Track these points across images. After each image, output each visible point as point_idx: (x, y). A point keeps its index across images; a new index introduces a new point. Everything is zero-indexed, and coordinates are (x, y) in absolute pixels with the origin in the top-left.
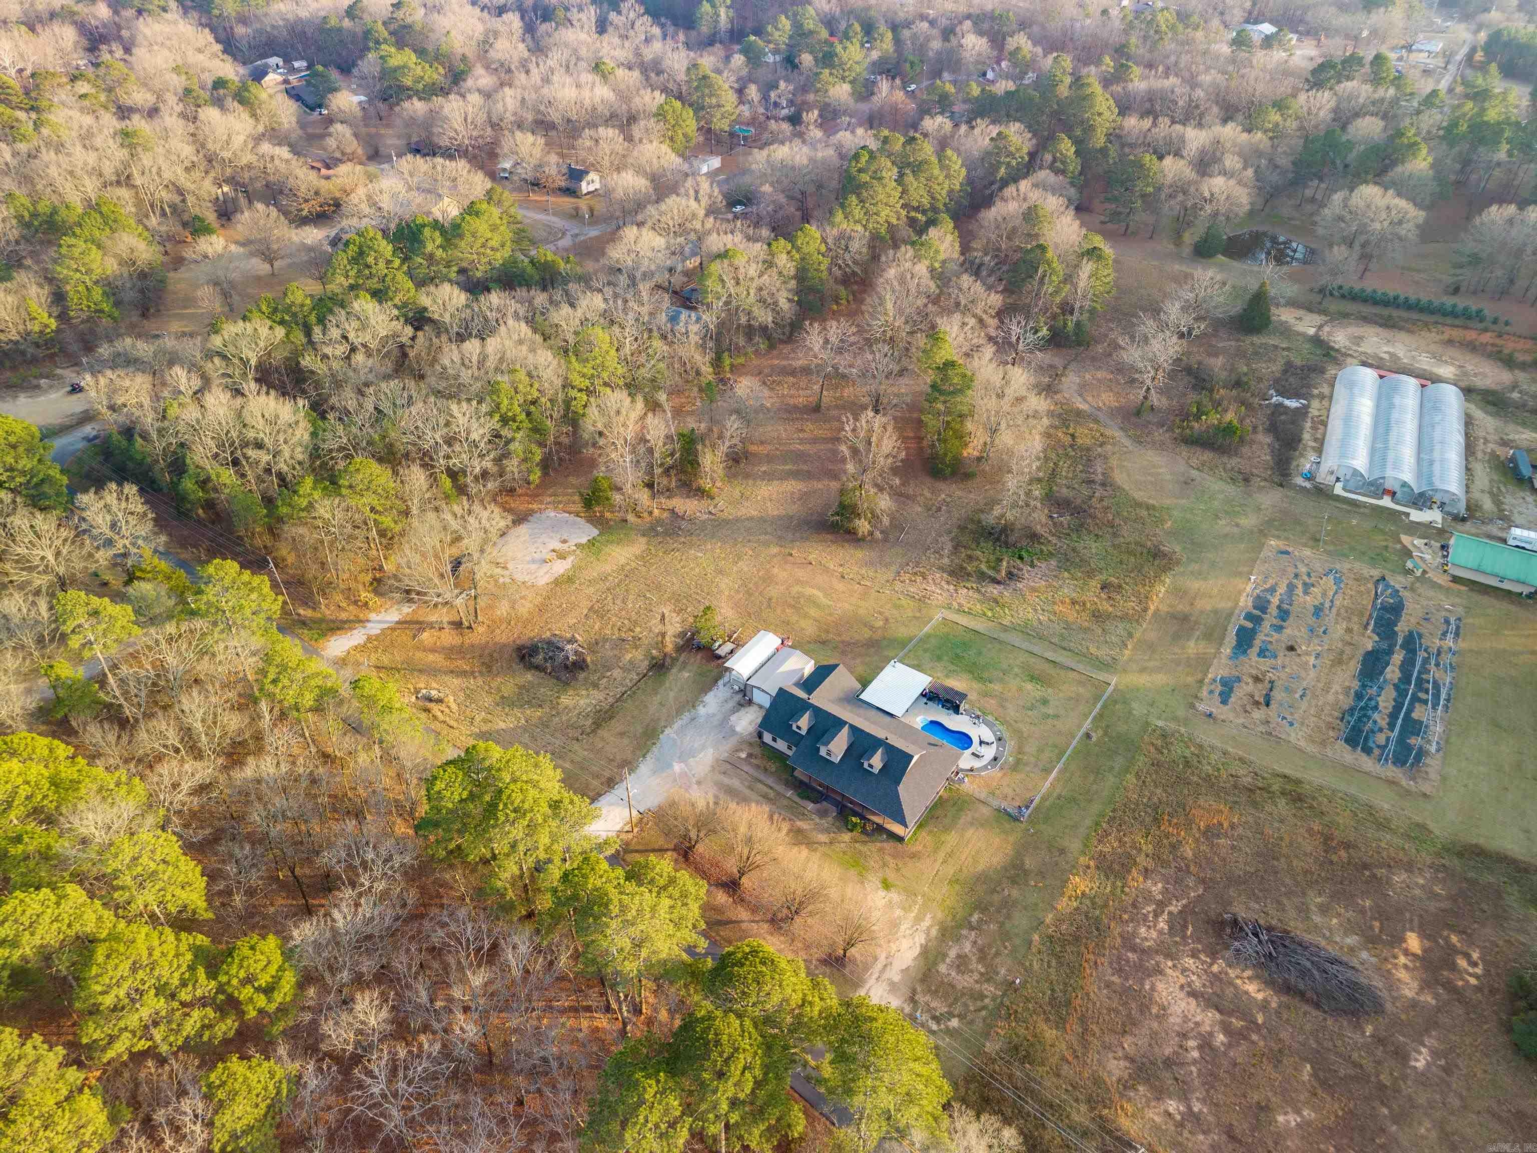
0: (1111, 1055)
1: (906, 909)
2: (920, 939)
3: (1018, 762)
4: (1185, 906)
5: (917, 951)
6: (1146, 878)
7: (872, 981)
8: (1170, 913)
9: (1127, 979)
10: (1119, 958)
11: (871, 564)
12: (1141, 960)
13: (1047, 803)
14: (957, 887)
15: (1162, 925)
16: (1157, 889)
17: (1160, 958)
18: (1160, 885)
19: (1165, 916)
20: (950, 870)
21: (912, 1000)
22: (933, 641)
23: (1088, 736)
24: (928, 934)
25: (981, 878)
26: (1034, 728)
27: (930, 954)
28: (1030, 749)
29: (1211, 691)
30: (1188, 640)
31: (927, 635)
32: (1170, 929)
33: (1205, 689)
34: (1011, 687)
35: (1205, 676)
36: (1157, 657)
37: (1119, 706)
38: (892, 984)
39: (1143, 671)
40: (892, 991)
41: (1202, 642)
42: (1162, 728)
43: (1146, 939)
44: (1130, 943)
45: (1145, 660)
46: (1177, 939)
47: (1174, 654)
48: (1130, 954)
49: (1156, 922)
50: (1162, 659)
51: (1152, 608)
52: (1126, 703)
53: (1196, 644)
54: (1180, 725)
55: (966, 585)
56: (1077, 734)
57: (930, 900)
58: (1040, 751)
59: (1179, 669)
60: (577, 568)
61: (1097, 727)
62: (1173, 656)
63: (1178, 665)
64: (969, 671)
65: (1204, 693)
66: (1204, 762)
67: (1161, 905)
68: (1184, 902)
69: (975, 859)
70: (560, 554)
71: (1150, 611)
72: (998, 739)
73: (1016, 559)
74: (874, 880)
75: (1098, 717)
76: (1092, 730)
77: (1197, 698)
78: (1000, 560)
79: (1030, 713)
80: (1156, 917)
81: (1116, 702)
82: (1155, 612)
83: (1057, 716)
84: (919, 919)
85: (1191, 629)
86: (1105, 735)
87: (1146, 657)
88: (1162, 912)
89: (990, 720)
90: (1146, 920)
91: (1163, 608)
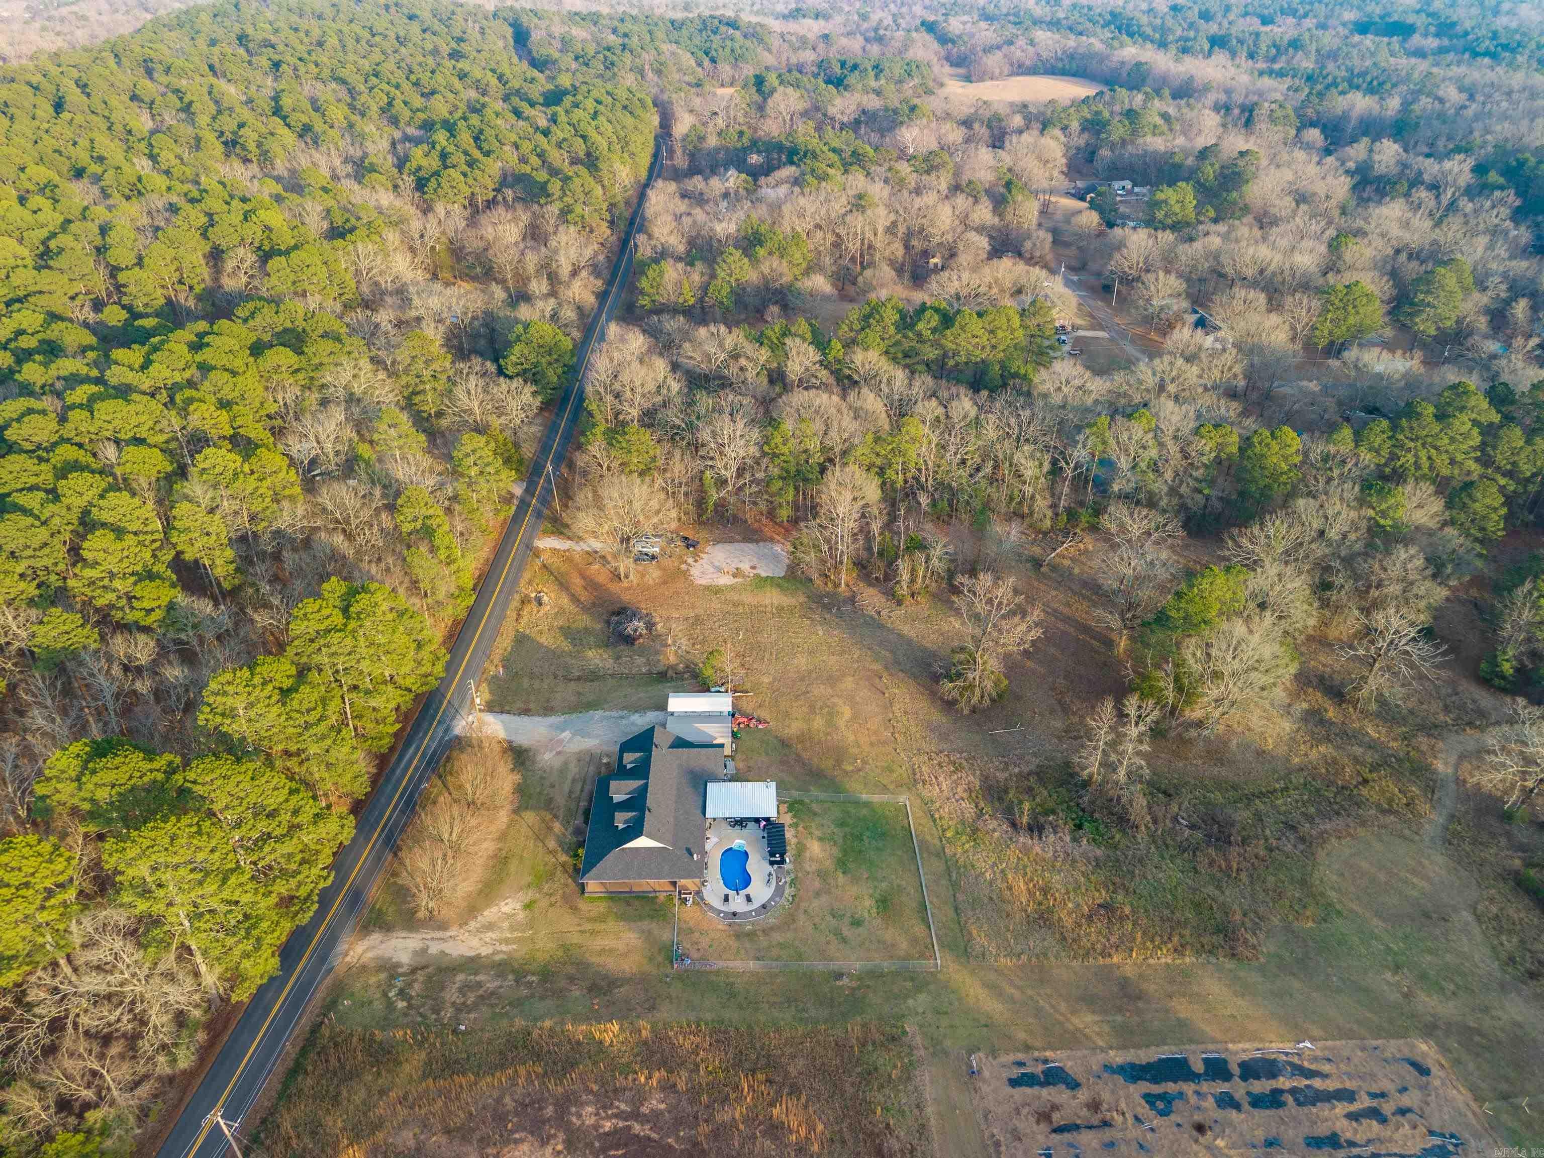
0: (417, 1130)
1: (512, 929)
2: (485, 951)
3: (751, 935)
4: (649, 1139)
5: (472, 954)
6: (663, 1089)
7: (420, 936)
8: (629, 1128)
9: (517, 1114)
10: (541, 1100)
11: (932, 729)
12: (549, 1120)
13: (713, 978)
14: (560, 953)
15: (608, 1125)
16: (655, 1103)
17: (561, 1136)
18: (663, 1106)
19: (621, 1124)
20: (576, 939)
21: (414, 971)
22: (865, 811)
23: (839, 976)
24: (493, 954)
25: (582, 965)
26: (810, 929)
27: (472, 964)
28: (777, 937)
29: (1021, 1064)
30: (1093, 1012)
31: (867, 804)
32: (607, 1134)
33: (1021, 1056)
34: (854, 890)
35: (1045, 1049)
36: (1030, 992)
37: (909, 984)
38: (424, 950)
39: (991, 987)
40: (416, 953)
41: (1106, 1028)
42: (905, 1033)
43: (579, 1116)
44: (565, 1103)
45: (1011, 983)
46: (597, 1144)
47: (1053, 1007)
48: (551, 1108)
49: (609, 1118)
50: (1031, 998)
51: (1115, 959)
52: (919, 989)
53: (1096, 1023)
54: (926, 1048)
55: (982, 804)
56: (834, 966)
57: (532, 940)
58: (781, 945)
59: (1031, 1020)
60: (733, 588)
61: (860, 978)
62: (1048, 1007)
63: (1036, 1016)
64: (845, 852)
65: (1011, 1058)
66: (887, 1091)
67: (636, 1115)
68: (654, 1135)
69: (602, 952)
70: (737, 573)
71: (1108, 961)
72: (764, 906)
73: (1071, 824)
74: (530, 895)
75: (875, 975)
76: (850, 975)
77: (993, 1053)
78: (1053, 812)
79: (829, 918)
80: (616, 1116)
81: (912, 979)
82: (1112, 965)
83: (844, 941)
84: (507, 941)
85: (1120, 1010)
86: (853, 989)
87: (1018, 982)
88: (626, 1120)
89: (788, 891)
90: (605, 1108)
91: (1129, 970)
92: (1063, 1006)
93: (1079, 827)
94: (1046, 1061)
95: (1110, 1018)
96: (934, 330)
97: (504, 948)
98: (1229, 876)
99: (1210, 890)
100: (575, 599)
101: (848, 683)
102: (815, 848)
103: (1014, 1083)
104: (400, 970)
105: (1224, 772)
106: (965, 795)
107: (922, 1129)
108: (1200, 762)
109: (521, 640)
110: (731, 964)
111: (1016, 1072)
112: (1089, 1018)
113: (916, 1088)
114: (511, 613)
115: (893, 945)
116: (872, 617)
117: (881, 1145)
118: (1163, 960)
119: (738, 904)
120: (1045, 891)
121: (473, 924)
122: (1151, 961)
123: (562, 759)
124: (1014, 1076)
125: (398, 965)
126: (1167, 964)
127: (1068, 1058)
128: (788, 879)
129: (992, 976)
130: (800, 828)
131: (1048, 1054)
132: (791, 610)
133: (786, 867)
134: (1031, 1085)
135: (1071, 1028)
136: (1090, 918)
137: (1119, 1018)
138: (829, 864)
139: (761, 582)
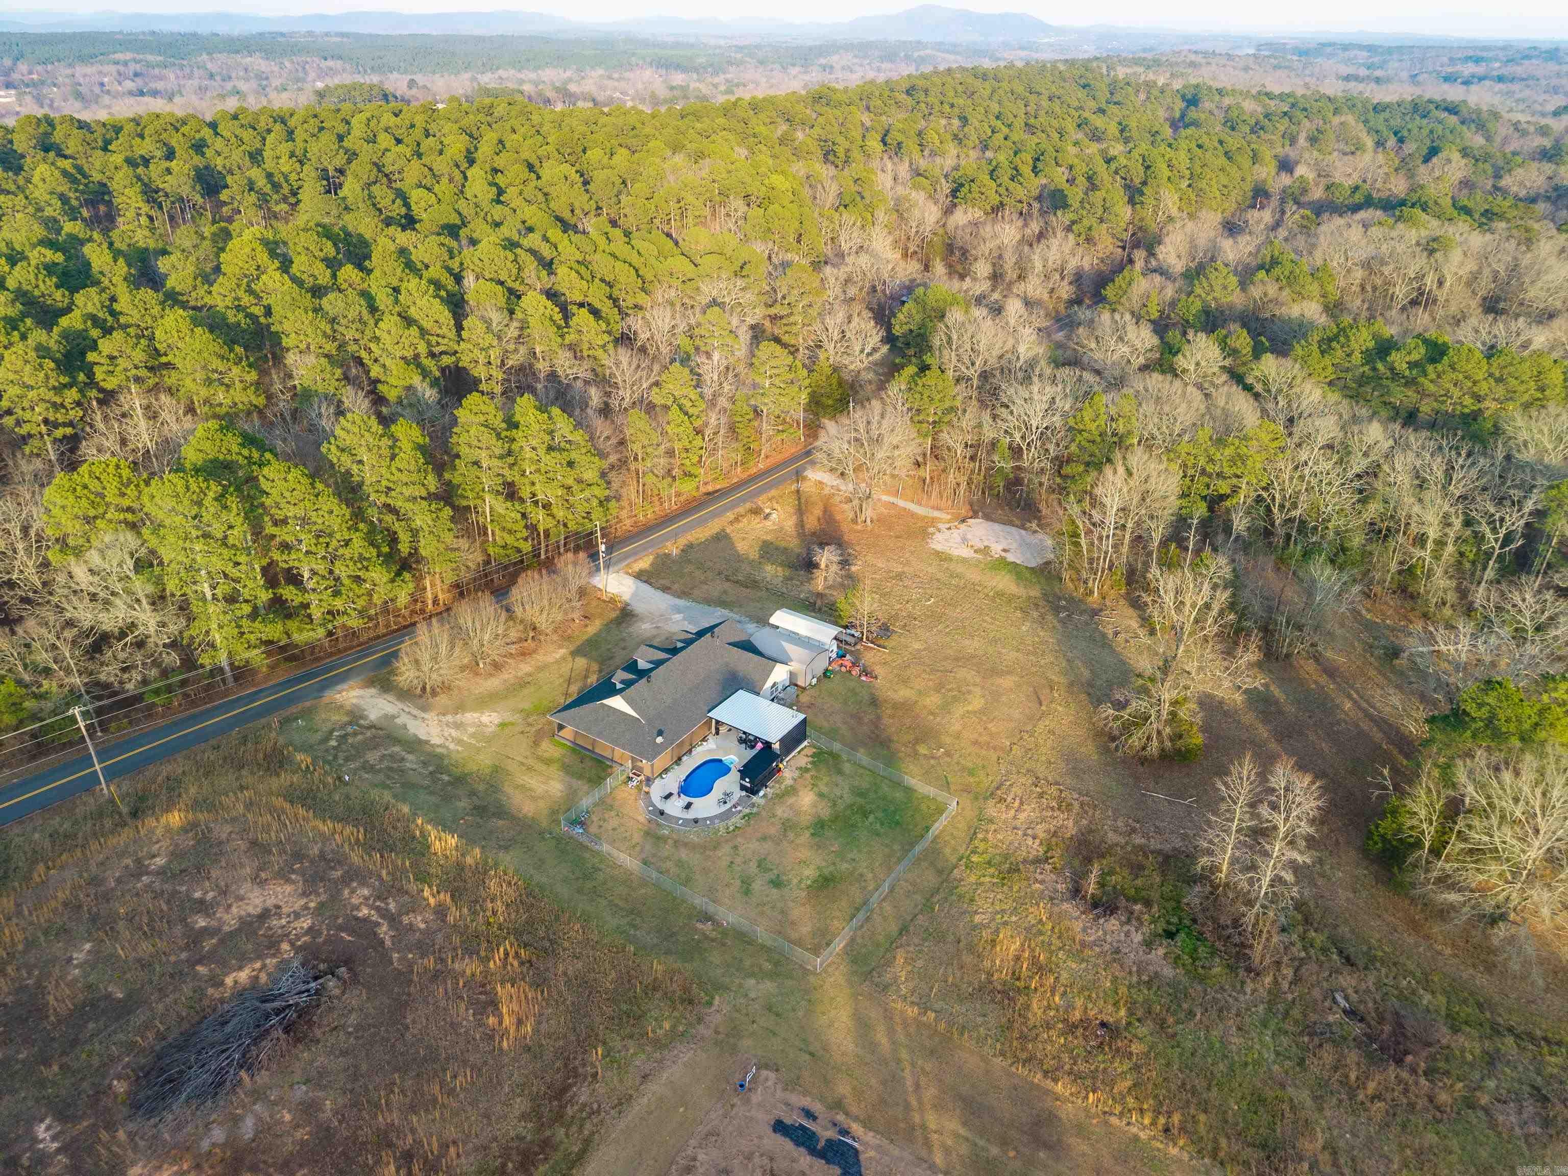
1: (473, 735)
2: (436, 740)
3: (661, 839)
4: (382, 942)
5: (424, 737)
6: (436, 912)
7: (401, 706)
9: (312, 862)
11: (1069, 759)
12: (328, 880)
13: (587, 855)
14: (488, 771)
15: (364, 912)
16: (419, 920)
17: (323, 897)
18: (422, 926)
19: (375, 918)
20: (512, 767)
21: (372, 726)
22: (899, 795)
23: (707, 919)
24: (439, 746)
25: (493, 789)
26: (724, 863)
27: (415, 745)
28: (683, 854)
29: (809, 1114)
30: (964, 1124)
31: (909, 790)
32: (357, 919)
33: (817, 1108)
34: (804, 853)
35: (856, 1119)
36: (904, 1054)
37: (768, 966)
38: (394, 717)
39: (863, 1026)
40: (386, 716)
41: (964, 1149)
42: (710, 1004)
43: (353, 891)
44: (354, 876)
45: (891, 1032)
46: (340, 921)
47: (917, 1086)
48: (339, 873)
49: (372, 907)
50: (899, 1061)
51: (1059, 1088)
52: (772, 975)
53: (956, 1135)
54: (717, 1032)
55: (1057, 853)
56: (711, 908)
57: (478, 750)
58: (680, 864)
59: (873, 1081)
60: (964, 561)
61: (725, 933)
62: (909, 1083)
63: (884, 1083)
64: (835, 818)
65: (806, 1102)
66: (630, 1043)
67: (393, 920)
68: (388, 943)
69: (522, 788)
70: (986, 550)
71: (1049, 1084)
72: (696, 821)
73: (1161, 927)
74: (517, 718)
75: (743, 938)
76: (717, 924)
77: (791, 1085)
78: (1148, 903)
79: (753, 865)
80: (378, 909)
81: (777, 964)
82: (1047, 1092)
83: (747, 892)
84: (459, 742)
85: (1004, 1143)
86: (706, 937)
87: (901, 1038)
88: (383, 916)
89: (735, 820)
90: (378, 898)
91: (1068, 1111)
92: (930, 1093)
93: (1170, 935)
94: (845, 1132)
95: (981, 1143)
96: (1412, 365)
97: (452, 746)
98: (1352, 1097)
99: (1303, 1096)
100: (801, 524)
101: (1007, 682)
102: (806, 800)
103: (780, 1127)
104: (362, 722)
105: (1481, 980)
106: (1042, 835)
107: (623, 1102)
108: (1448, 951)
109: (721, 537)
110: (615, 853)
111: (794, 1119)
112: (953, 1125)
113: (661, 1061)
114: (730, 515)
115: (793, 923)
116: (1104, 635)
117: (571, 1086)
118: (1134, 1130)
119: (675, 807)
120: (1039, 969)
121: (449, 718)
122: (1114, 1120)
123: (654, 632)
124: (788, 1121)
125: (364, 717)
126: (1136, 1138)
127: (878, 1148)
128: (747, 811)
129: (874, 1014)
130: (808, 776)
131: (856, 1128)
132: (1011, 599)
133: (755, 799)
134: (798, 1143)
135: (917, 1119)
136: (1071, 1028)
137: (995, 1151)
138: (805, 820)
139: (1002, 564)
